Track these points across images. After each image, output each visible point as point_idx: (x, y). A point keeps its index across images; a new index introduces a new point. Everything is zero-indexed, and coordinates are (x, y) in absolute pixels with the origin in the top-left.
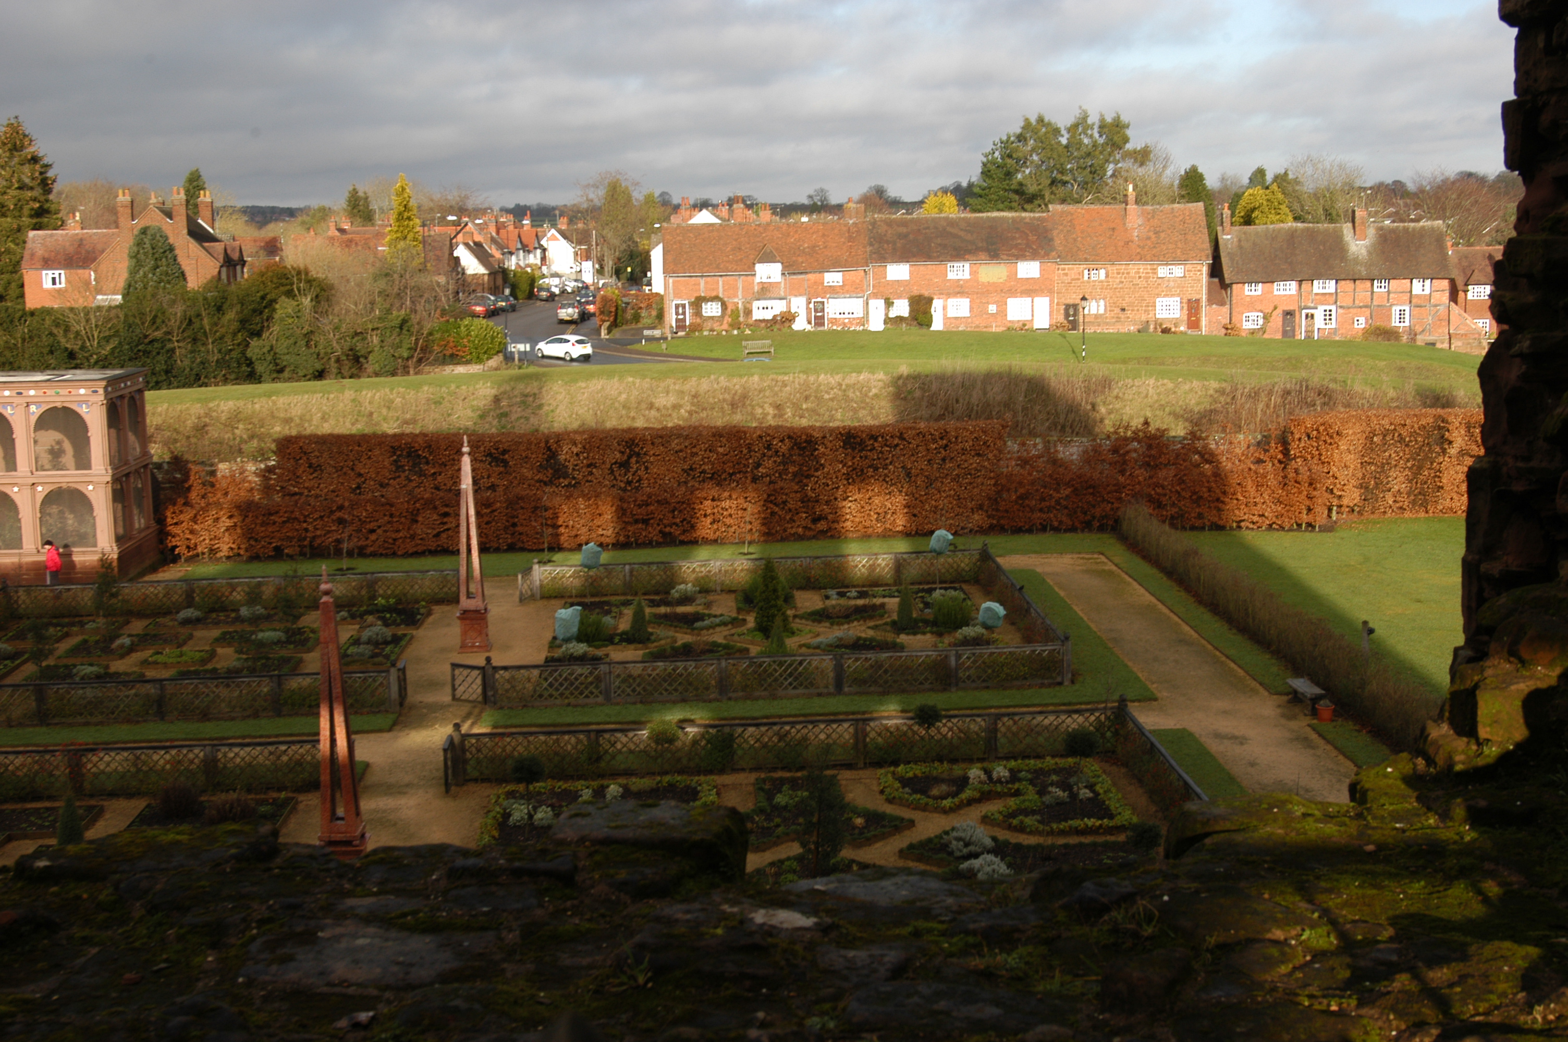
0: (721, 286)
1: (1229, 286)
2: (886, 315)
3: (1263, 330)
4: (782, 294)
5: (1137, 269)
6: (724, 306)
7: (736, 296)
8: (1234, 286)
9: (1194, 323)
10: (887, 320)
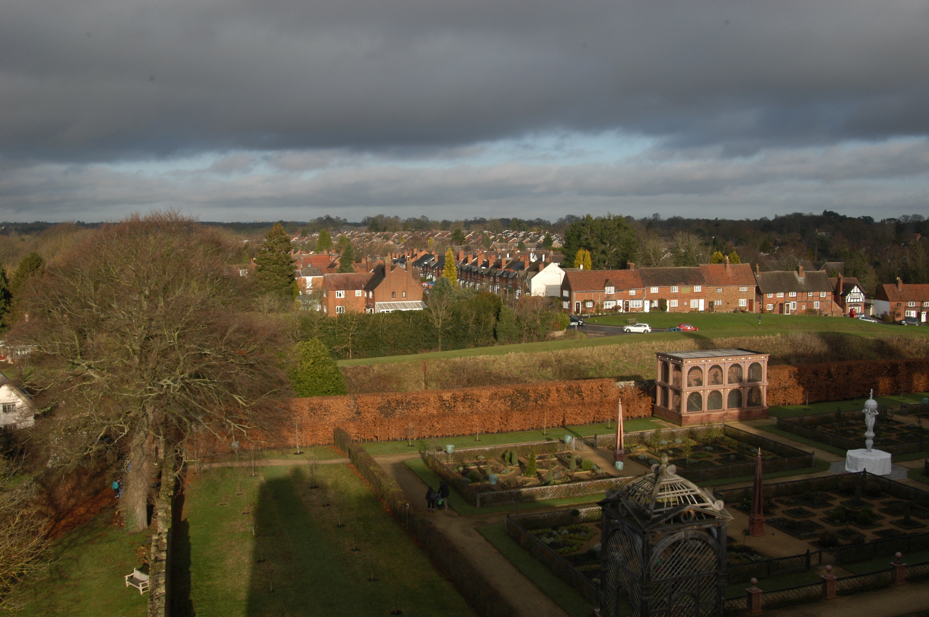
0: (592, 295)
1: (762, 294)
2: (650, 306)
3: (773, 310)
4: (614, 298)
5: (733, 288)
6: (594, 303)
7: (598, 299)
8: (764, 295)
9: (751, 308)
10: (651, 308)
